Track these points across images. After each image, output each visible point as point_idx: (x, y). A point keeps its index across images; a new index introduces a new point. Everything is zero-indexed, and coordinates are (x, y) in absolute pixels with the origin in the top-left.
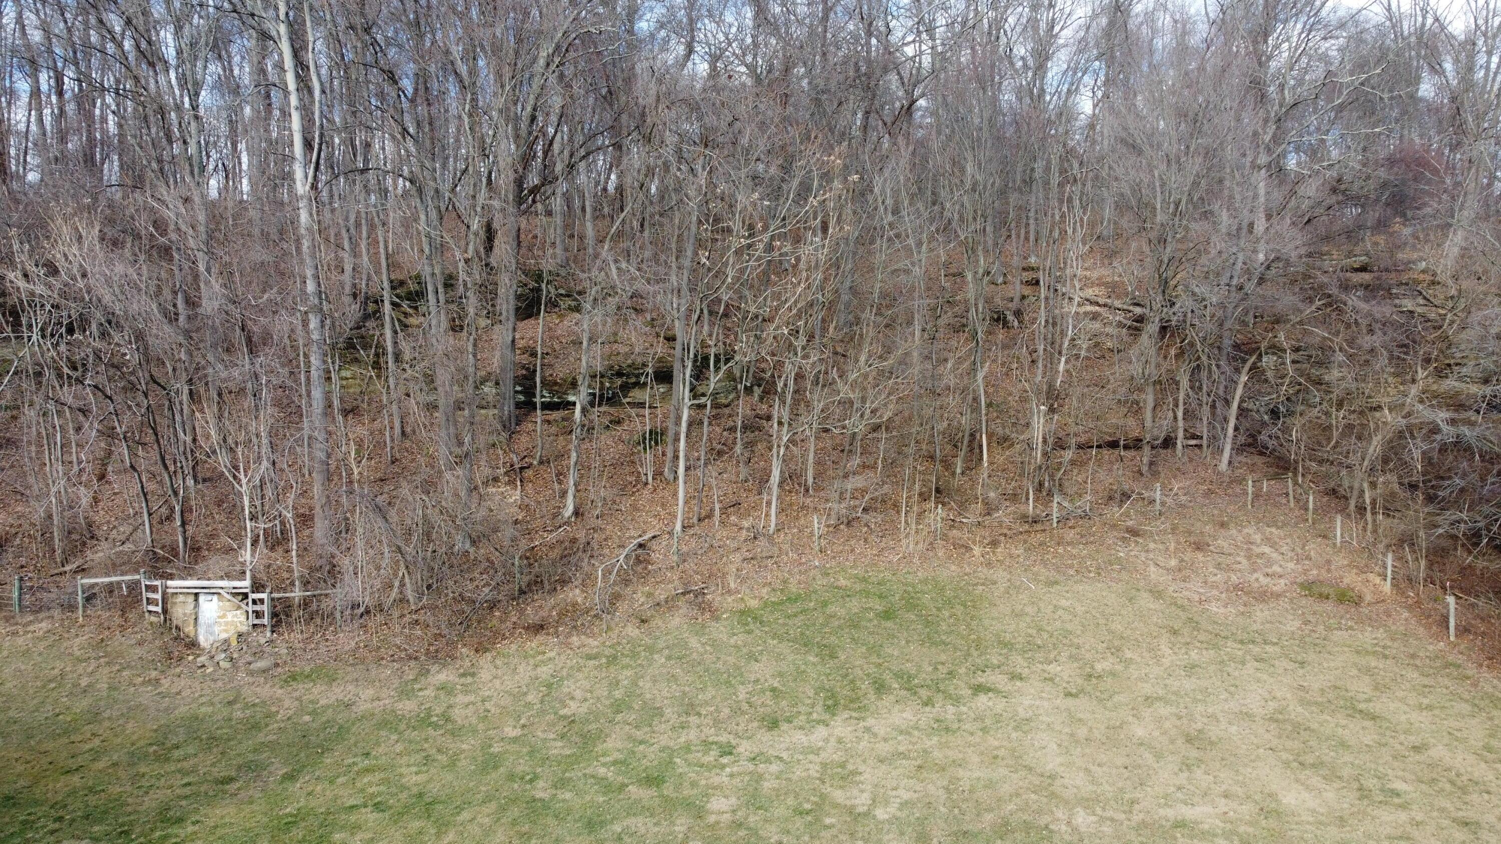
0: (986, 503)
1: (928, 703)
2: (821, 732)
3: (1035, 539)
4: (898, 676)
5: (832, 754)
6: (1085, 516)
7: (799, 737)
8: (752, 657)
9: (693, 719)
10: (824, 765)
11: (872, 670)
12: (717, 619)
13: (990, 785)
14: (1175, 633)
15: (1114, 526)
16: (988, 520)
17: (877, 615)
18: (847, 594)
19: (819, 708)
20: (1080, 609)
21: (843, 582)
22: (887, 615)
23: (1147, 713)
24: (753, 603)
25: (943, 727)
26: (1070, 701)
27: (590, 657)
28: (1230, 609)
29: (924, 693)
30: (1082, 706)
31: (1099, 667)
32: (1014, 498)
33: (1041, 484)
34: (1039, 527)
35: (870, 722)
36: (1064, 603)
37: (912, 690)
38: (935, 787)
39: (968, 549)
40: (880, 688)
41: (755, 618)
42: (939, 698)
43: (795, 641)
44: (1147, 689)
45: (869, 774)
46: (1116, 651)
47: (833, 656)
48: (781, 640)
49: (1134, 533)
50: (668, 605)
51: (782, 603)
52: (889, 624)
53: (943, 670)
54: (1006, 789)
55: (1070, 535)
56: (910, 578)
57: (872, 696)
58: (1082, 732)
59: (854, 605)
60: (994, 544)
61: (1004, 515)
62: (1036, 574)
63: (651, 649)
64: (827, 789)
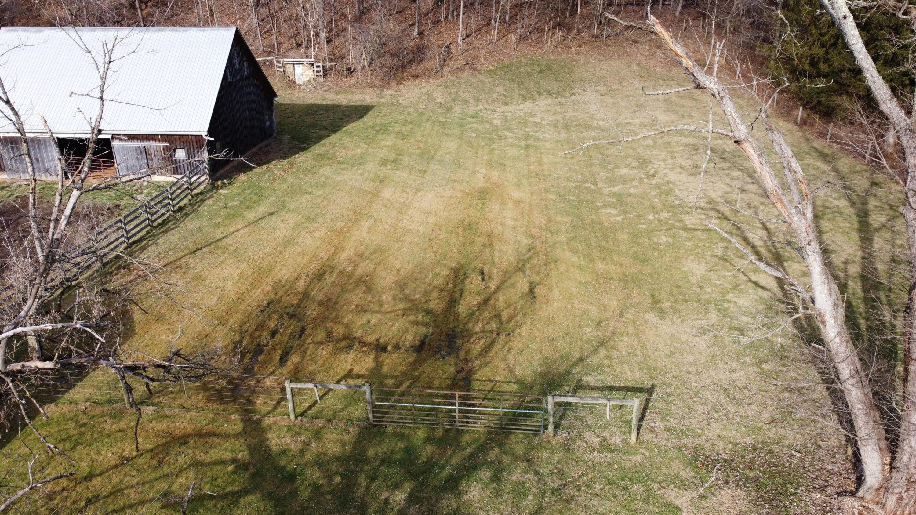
0: (578, 29)
1: (556, 98)
2: (522, 106)
3: (596, 44)
4: (546, 91)
5: (526, 110)
6: (617, 35)
7: (515, 107)
8: (495, 85)
9: (480, 103)
10: (525, 113)
11: (536, 89)
12: (480, 73)
13: (576, 116)
14: (642, 77)
15: (627, 39)
16: (578, 37)
17: (537, 72)
18: (525, 65)
19: (520, 100)
20: (610, 69)
21: (523, 60)
22: (541, 72)
23: (626, 100)
24: (492, 68)
25: (561, 104)
26: (602, 97)
27: (438, 86)
28: (664, 69)
29: (554, 95)
30: (606, 98)
31: (613, 88)
32: (589, 27)
33: (601, 22)
34: (597, 39)
35: (537, 103)
36: (604, 67)
37: (551, 95)
38: (559, 117)
39: (570, 48)
40: (540, 94)
41: (494, 73)
42: (559, 97)
43: (509, 80)
44: (628, 93)
45: (539, 115)
46: (620, 83)
47: (523, 85)
48: (504, 80)
49: (635, 42)
50: (461, 69)
51: (502, 68)
52: (542, 75)
53: (561, 89)
54: (580, 117)
55: (610, 43)
56: (548, 59)
57: (537, 96)
58: (605, 104)
59: (529, 68)
60: (580, 46)
61: (585, 35)
62: (595, 58)
63: (459, 83)
64: (527, 118)
